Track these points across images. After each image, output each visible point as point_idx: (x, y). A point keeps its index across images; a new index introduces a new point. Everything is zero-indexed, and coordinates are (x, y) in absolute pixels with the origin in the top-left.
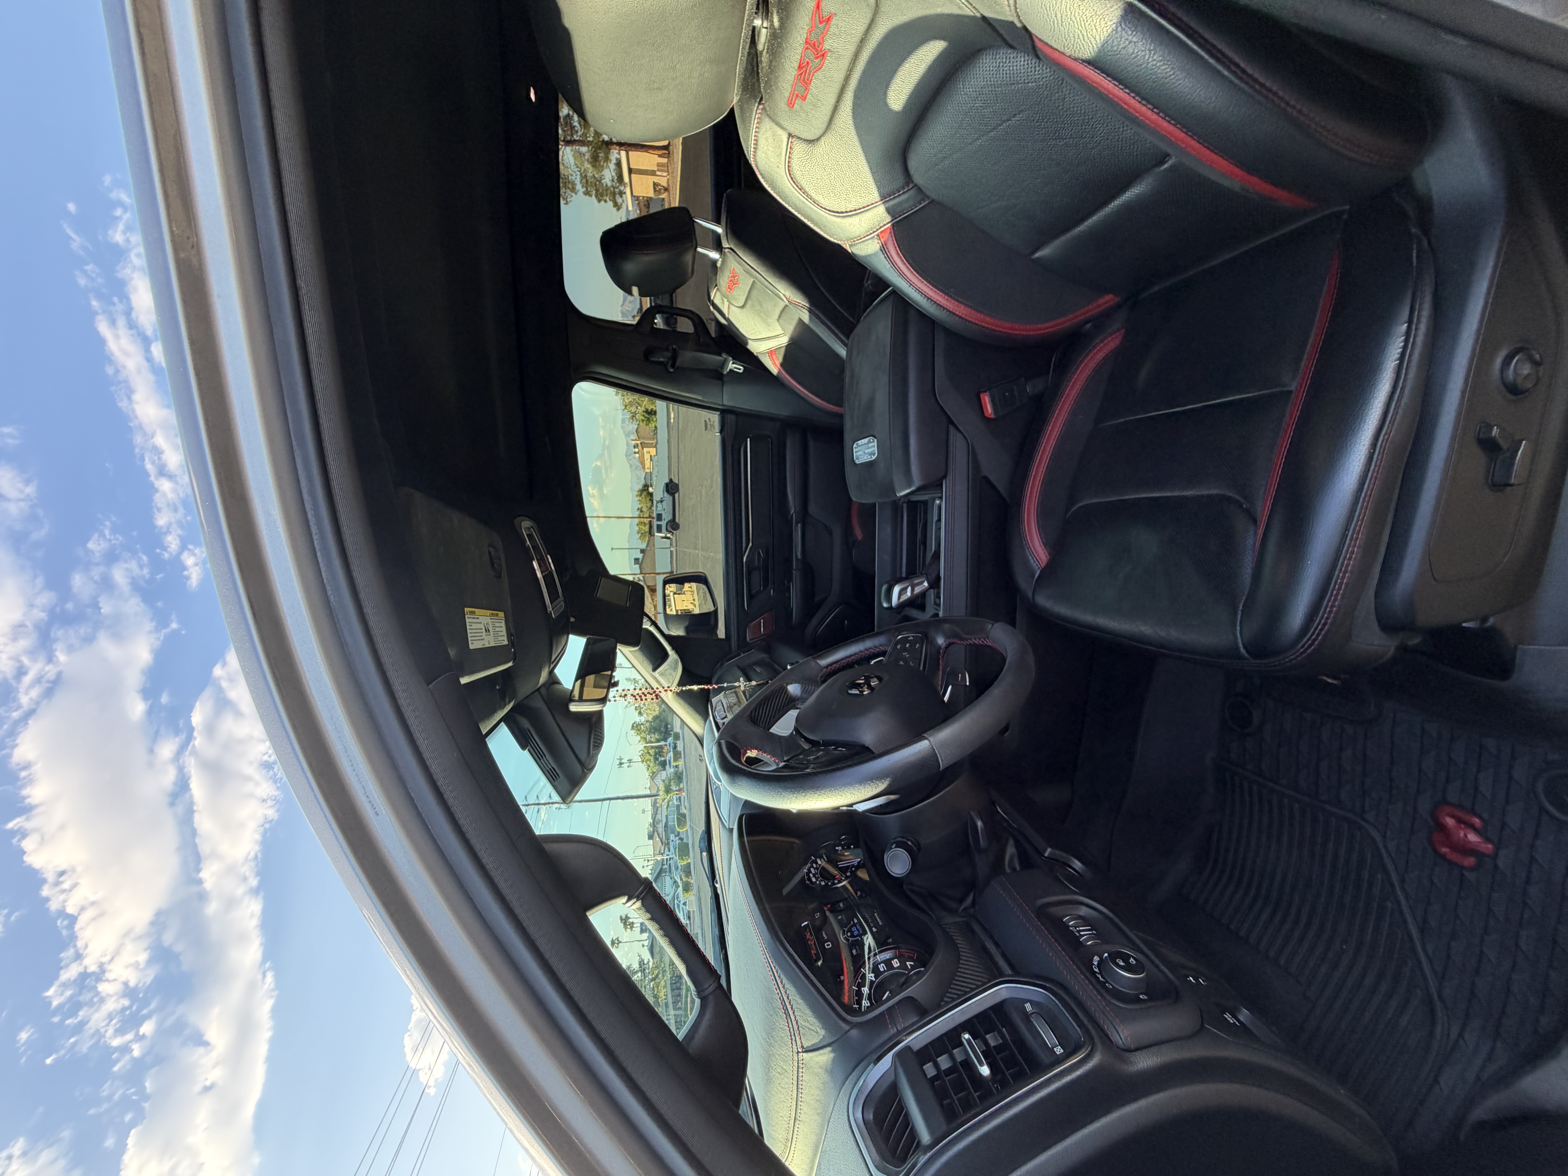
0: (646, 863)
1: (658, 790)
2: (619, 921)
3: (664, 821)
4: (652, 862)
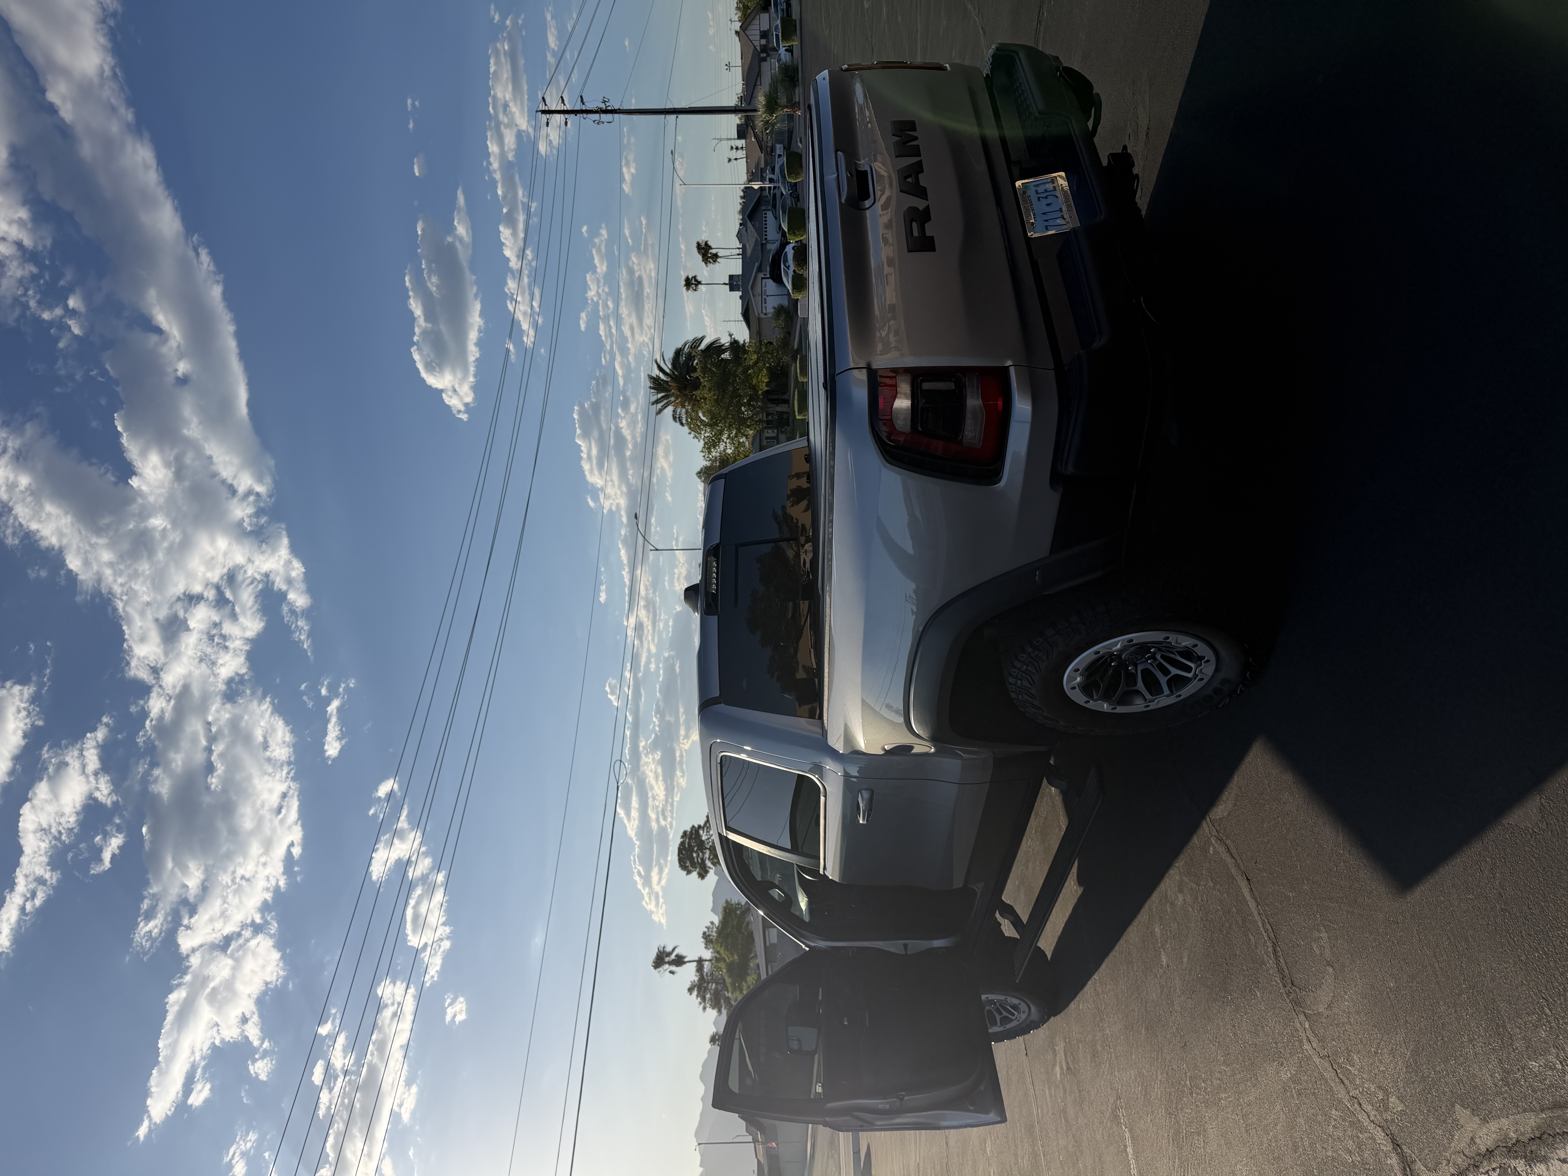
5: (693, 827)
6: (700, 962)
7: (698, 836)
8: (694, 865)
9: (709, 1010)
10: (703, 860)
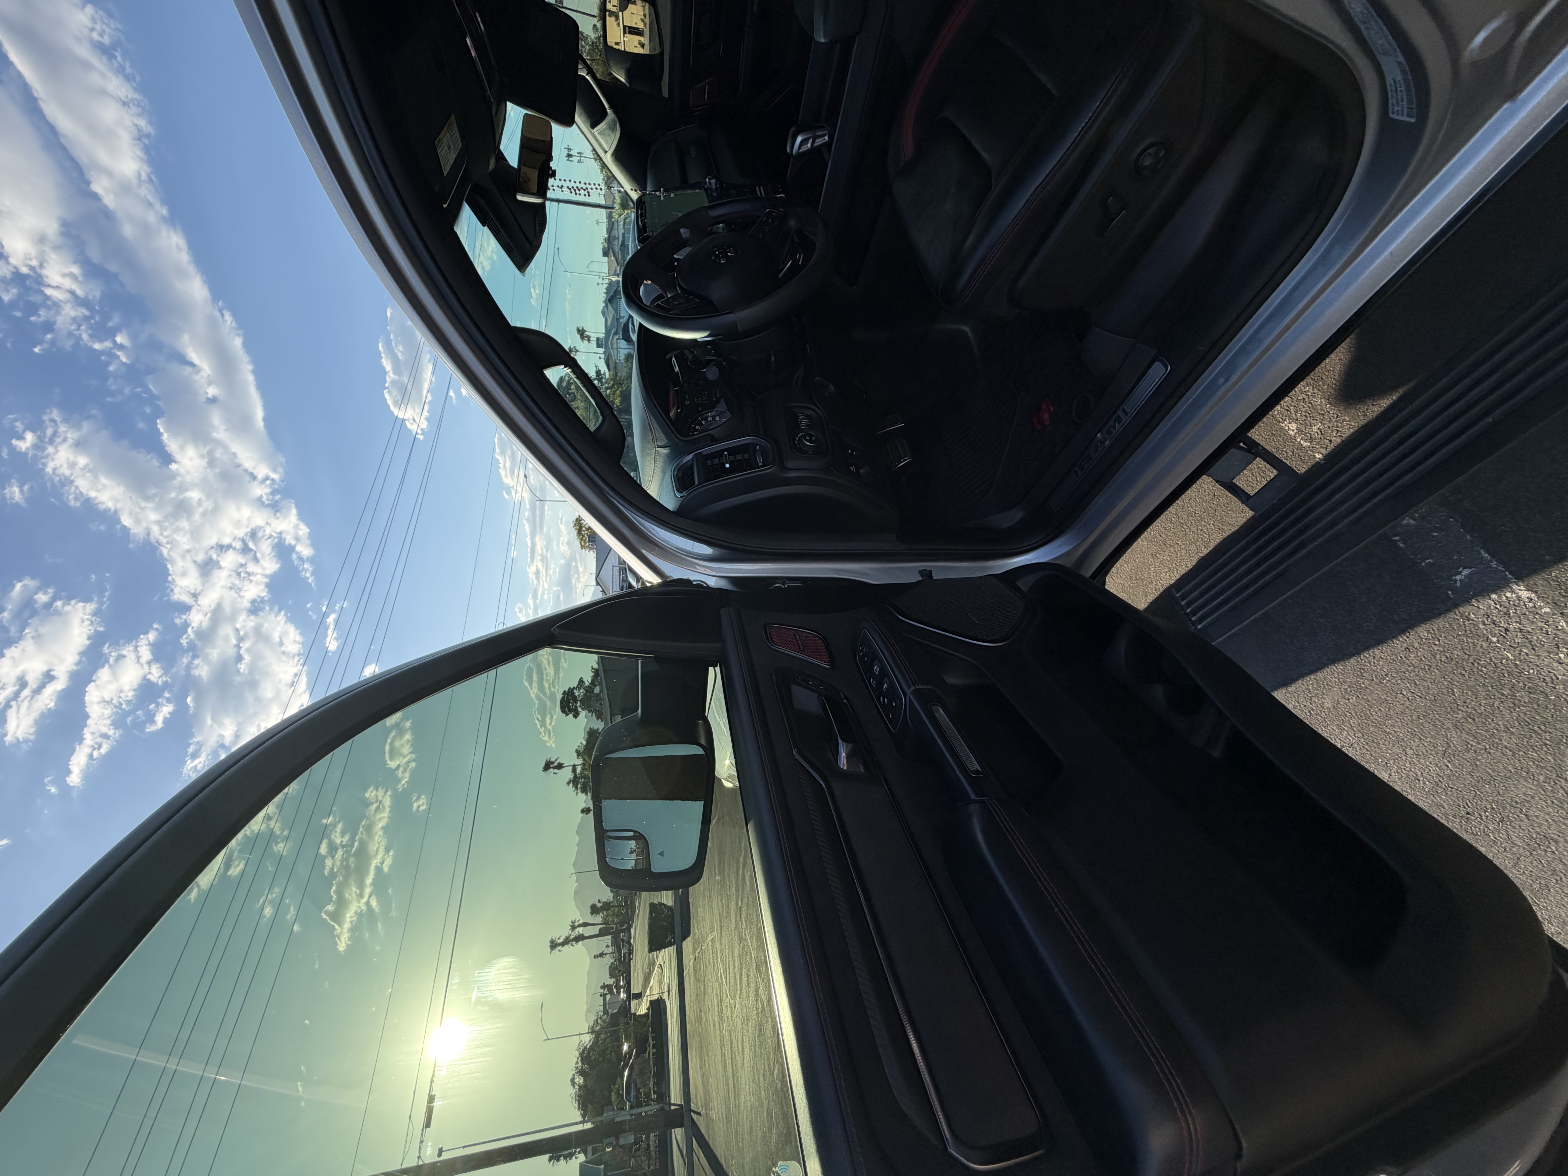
0: (600, 281)
1: (613, 203)
2: (576, 332)
3: (621, 239)
4: (607, 281)
5: (570, 688)
6: (574, 768)
7: (573, 694)
8: (570, 711)
9: (580, 794)
10: (576, 707)
